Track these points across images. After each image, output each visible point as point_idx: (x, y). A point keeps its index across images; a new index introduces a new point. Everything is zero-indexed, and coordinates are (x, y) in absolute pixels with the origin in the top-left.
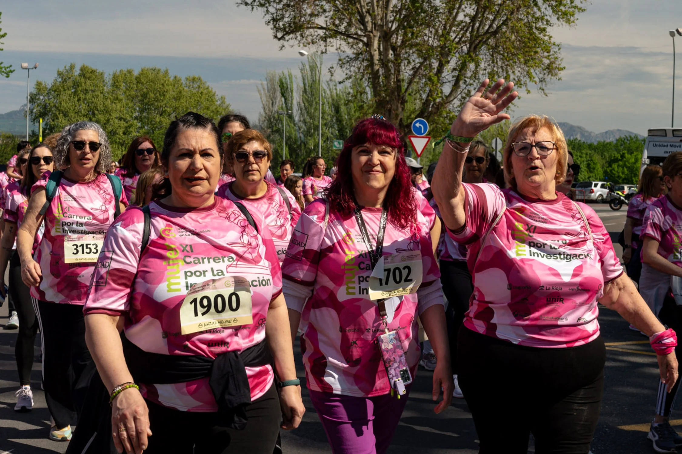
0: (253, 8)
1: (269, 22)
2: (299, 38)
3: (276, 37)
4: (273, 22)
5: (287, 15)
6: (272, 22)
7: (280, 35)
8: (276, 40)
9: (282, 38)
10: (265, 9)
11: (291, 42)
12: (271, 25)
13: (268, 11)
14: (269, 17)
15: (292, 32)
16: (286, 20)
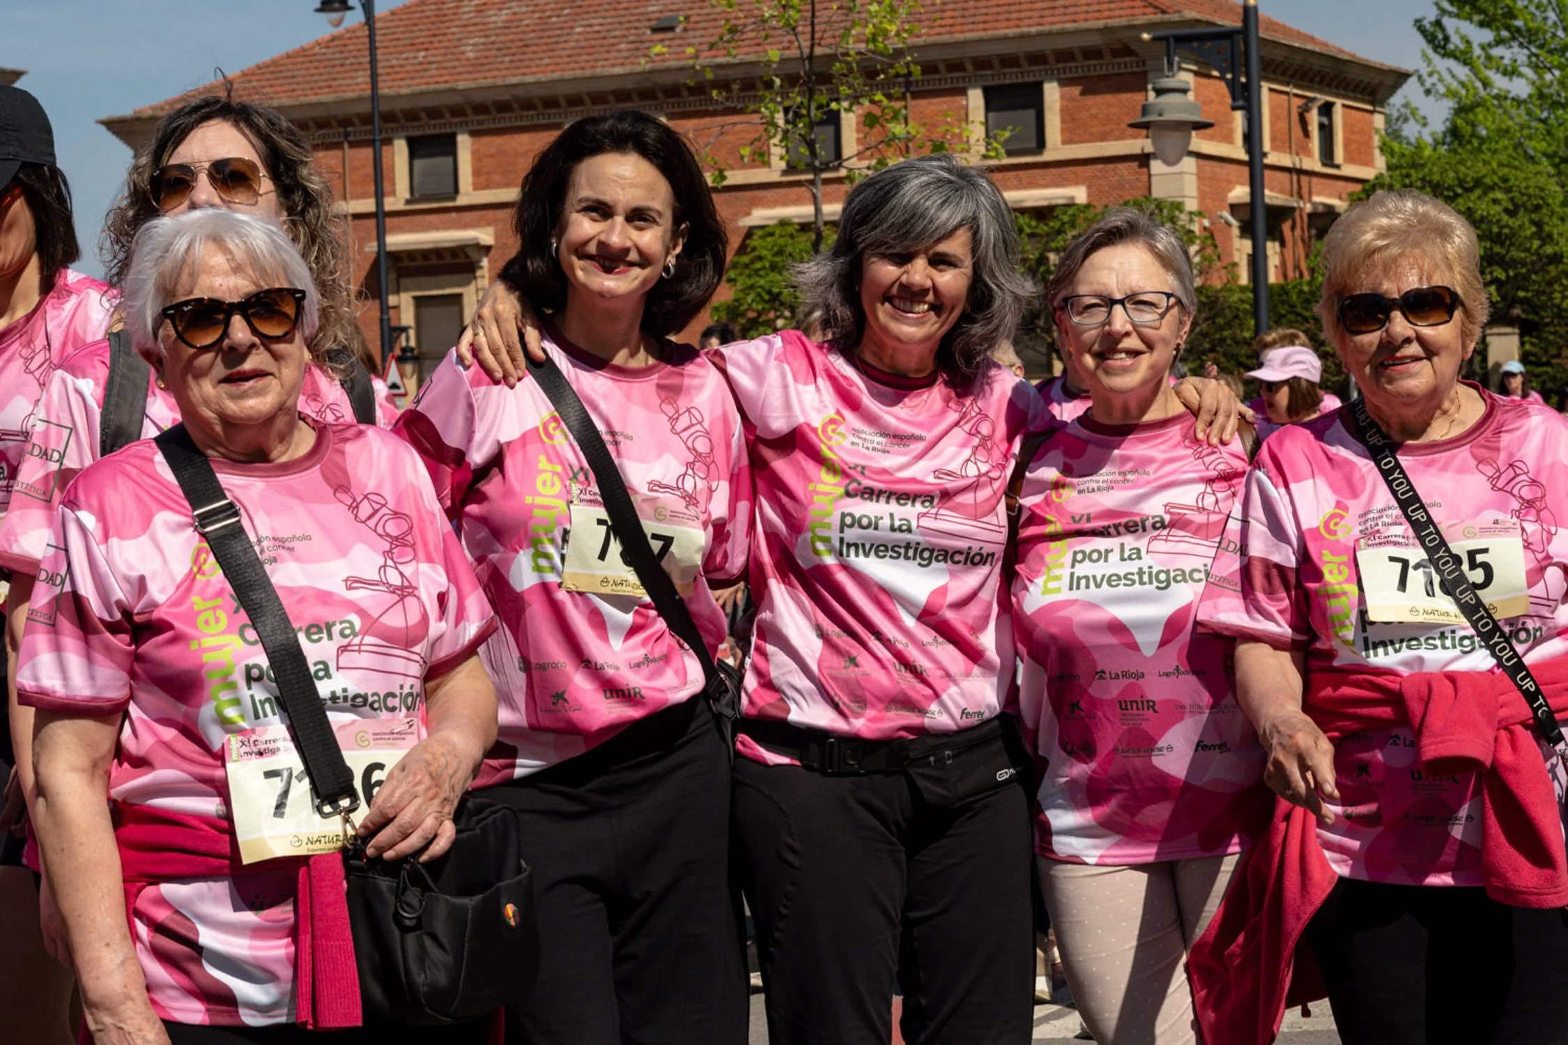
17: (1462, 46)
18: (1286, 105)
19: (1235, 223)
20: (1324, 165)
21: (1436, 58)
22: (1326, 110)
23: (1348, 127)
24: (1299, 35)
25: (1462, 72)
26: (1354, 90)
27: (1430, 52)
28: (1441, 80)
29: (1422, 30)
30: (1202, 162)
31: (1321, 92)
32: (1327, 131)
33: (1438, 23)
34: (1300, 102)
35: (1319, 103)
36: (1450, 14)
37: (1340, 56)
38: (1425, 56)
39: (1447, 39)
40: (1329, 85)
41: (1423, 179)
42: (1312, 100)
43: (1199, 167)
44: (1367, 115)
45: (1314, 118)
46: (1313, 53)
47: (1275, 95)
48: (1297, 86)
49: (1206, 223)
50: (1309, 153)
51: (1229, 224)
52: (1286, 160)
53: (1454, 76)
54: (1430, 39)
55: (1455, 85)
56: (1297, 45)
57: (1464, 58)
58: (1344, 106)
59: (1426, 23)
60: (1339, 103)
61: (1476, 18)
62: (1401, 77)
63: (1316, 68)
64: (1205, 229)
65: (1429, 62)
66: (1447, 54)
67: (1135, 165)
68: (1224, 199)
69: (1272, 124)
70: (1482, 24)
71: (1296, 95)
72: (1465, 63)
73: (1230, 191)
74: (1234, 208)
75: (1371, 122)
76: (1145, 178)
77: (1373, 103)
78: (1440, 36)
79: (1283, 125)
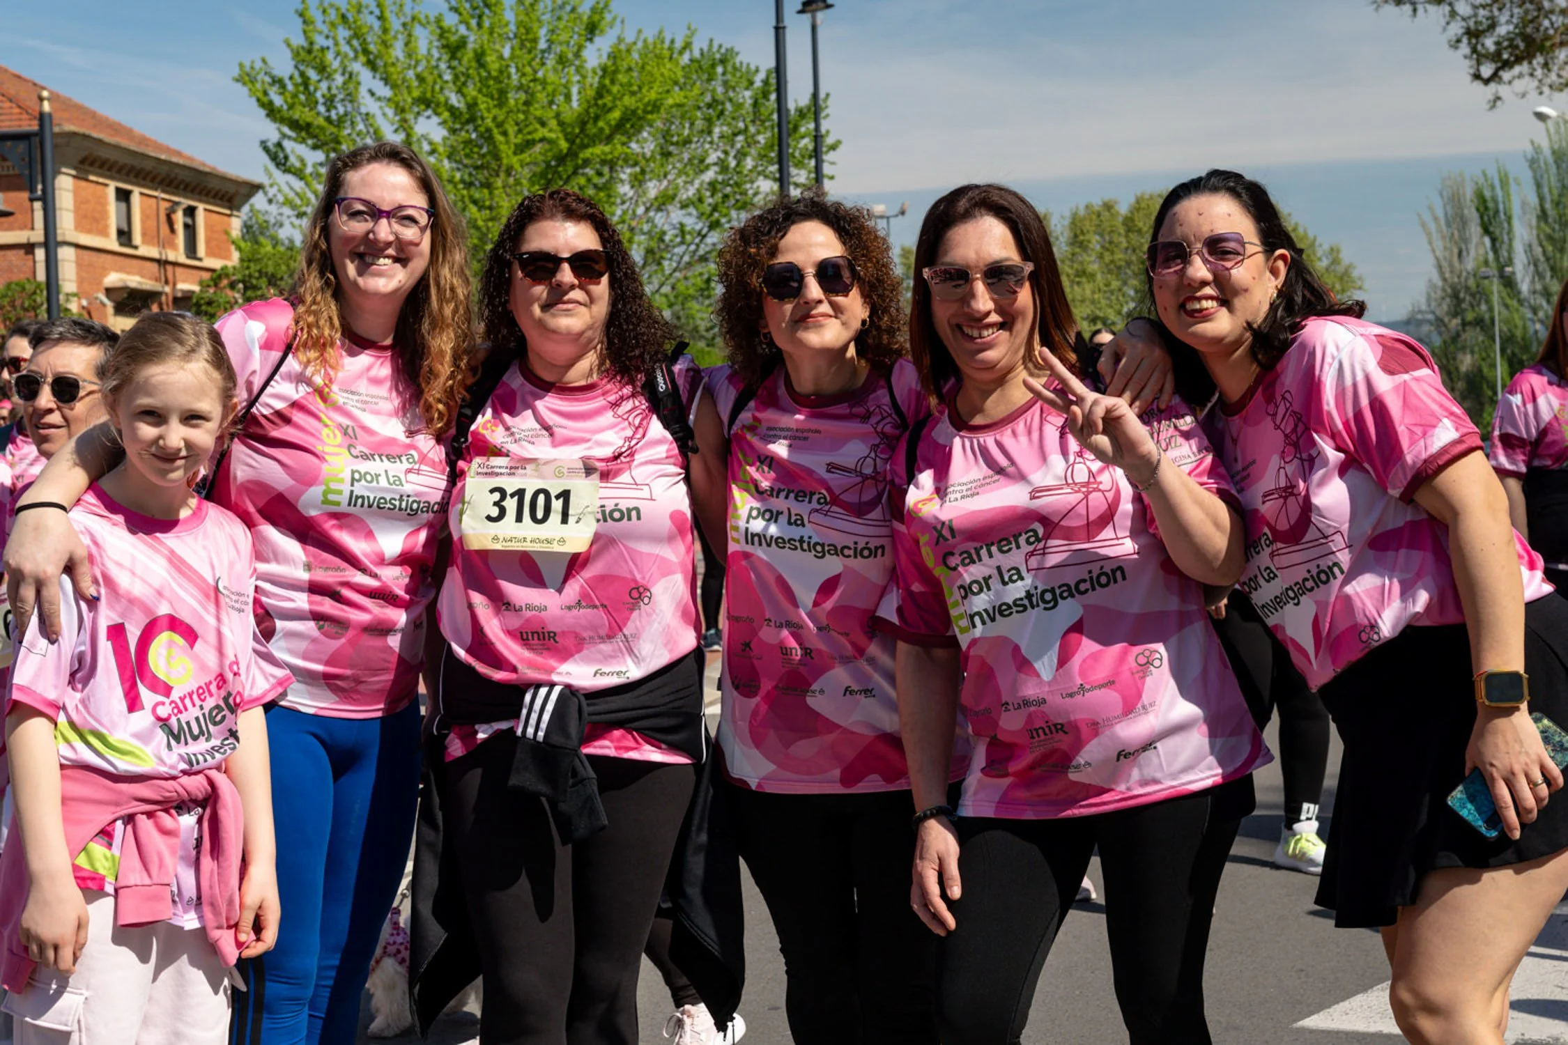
0: (1415, 10)
1: (1459, 41)
2: (1539, 73)
3: (1477, 76)
4: (1469, 39)
5: (1503, 18)
6: (1465, 40)
7: (1487, 71)
8: (1478, 85)
9: (1495, 77)
10: (1447, 8)
11: (1519, 85)
12: (1465, 49)
13: (1453, 14)
14: (1456, 28)
15: (1519, 60)
16: (1502, 30)
17: (298, 164)
18: (154, 206)
19: (110, 305)
20: (188, 257)
21: (278, 175)
22: (190, 211)
23: (209, 227)
24: (168, 150)
25: (298, 185)
26: (215, 197)
27: (271, 166)
28: (279, 191)
29: (266, 149)
30: (80, 251)
31: (186, 197)
32: (190, 229)
33: (279, 145)
34: (167, 205)
35: (184, 206)
36: (289, 138)
37: (202, 168)
38: (266, 170)
39: (286, 158)
40: (192, 191)
41: (260, 271)
42: (177, 204)
43: (77, 256)
44: (225, 218)
45: (179, 218)
46: (177, 165)
47: (145, 198)
48: (164, 191)
49: (84, 303)
50: (174, 246)
51: (103, 305)
52: (153, 252)
53: (292, 188)
54: (274, 158)
55: (291, 195)
56: (163, 157)
57: (299, 174)
58: (206, 210)
59: (270, 145)
60: (201, 208)
61: (310, 142)
62: (255, 188)
63: (180, 177)
64: (83, 308)
65: (270, 176)
66: (287, 171)
67: (22, 252)
68: (100, 283)
69: (143, 222)
70: (315, 147)
71: (164, 199)
72: (301, 179)
73: (105, 276)
74: (109, 291)
75: (229, 225)
76: (31, 263)
77: (231, 208)
78: (281, 155)
79: (153, 223)
